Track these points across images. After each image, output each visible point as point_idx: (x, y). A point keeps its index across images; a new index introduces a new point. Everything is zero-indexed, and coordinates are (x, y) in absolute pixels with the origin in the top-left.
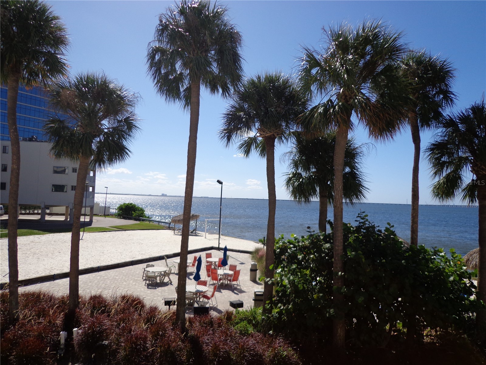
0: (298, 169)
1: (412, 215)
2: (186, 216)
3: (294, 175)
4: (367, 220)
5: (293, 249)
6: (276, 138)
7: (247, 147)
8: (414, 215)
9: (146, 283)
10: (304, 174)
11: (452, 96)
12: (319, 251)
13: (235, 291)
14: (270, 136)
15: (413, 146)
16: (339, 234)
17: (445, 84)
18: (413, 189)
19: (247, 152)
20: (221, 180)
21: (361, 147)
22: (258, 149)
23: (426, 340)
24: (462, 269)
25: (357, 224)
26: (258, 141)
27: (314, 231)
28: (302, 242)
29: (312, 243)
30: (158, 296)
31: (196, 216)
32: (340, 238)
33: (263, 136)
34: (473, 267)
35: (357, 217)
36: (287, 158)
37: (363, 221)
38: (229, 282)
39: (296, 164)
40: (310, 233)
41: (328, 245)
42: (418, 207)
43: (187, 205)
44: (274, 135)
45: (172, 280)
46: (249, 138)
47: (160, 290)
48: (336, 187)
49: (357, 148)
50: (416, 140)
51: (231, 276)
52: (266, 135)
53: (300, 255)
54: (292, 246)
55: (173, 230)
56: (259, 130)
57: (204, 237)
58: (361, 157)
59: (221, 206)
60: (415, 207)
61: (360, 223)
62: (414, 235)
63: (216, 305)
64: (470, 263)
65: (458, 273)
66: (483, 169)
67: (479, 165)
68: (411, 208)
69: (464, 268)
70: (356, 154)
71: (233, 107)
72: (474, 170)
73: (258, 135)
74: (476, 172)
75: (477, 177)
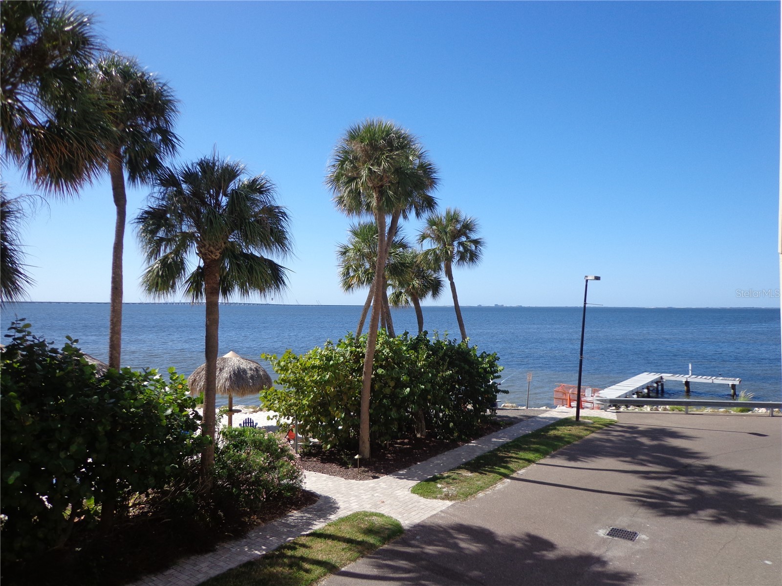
1: (111, 320)
4: (29, 334)
8: (115, 320)
11: (175, 140)
15: (114, 209)
17: (165, 119)
18: (113, 278)
21: (18, 200)
23: (132, 512)
24: (184, 395)
25: (9, 342)
35: (9, 329)
37: (18, 335)
42: (121, 307)
49: (9, 202)
50: (120, 199)
58: (19, 220)
60: (116, 308)
61: (14, 339)
62: (114, 352)
64: (197, 385)
65: (179, 401)
66: (212, 252)
67: (208, 246)
68: (109, 308)
69: (187, 393)
70: (8, 212)
72: (201, 252)
74: (203, 254)
75: (205, 262)
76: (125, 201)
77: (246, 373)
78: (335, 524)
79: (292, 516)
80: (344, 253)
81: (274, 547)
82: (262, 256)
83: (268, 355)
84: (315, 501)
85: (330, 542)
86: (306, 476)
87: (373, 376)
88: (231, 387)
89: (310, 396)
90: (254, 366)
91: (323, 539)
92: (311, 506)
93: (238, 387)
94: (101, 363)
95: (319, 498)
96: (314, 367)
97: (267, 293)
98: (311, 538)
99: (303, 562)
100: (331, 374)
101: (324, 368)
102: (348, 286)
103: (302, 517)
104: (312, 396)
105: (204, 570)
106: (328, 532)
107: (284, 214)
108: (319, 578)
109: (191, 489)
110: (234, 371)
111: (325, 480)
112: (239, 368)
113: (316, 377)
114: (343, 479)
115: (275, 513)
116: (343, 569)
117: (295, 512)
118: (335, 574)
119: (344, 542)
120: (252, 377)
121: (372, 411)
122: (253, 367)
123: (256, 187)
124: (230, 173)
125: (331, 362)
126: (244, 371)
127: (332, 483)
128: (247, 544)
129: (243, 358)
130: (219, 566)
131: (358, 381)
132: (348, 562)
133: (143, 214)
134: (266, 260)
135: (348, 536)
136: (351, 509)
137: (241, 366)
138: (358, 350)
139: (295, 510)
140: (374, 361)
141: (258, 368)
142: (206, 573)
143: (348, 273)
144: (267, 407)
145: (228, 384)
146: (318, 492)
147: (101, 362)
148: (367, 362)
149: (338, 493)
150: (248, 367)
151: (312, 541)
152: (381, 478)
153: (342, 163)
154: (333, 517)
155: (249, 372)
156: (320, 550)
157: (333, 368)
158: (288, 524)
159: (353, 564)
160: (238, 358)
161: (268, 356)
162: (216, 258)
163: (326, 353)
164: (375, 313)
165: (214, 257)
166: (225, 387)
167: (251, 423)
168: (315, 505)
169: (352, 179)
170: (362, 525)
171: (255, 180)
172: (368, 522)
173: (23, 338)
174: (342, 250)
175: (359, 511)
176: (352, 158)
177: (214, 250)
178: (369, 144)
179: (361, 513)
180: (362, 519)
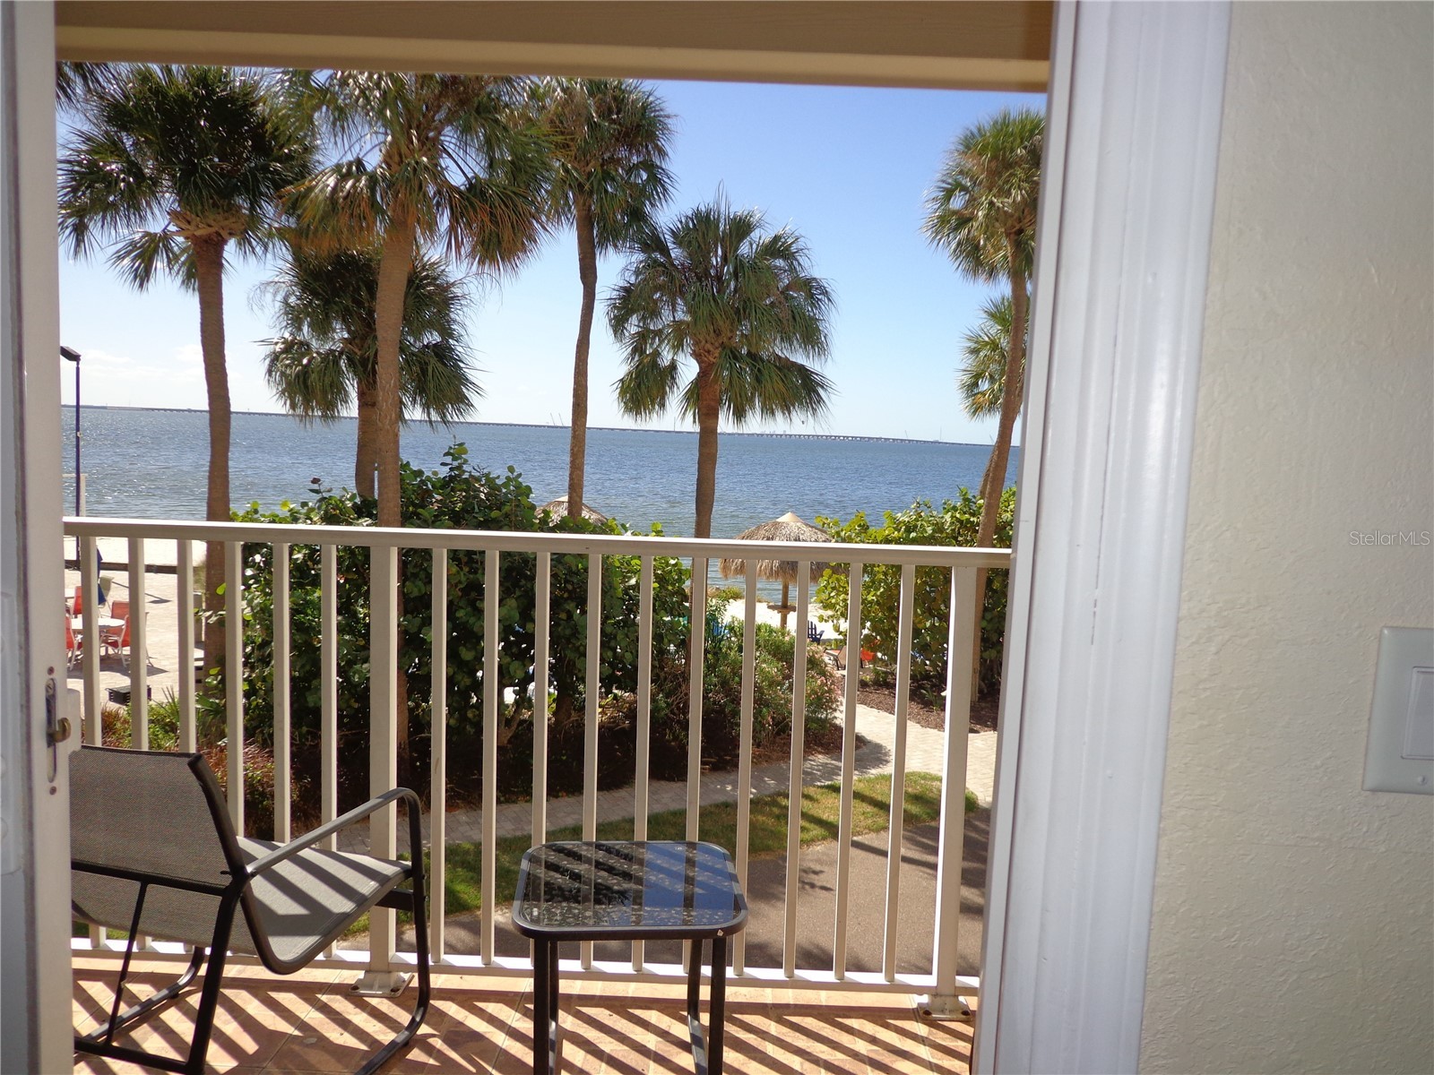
0: (300, 329)
1: (571, 450)
3: (289, 347)
4: (466, 463)
6: (224, 242)
7: (143, 258)
8: (576, 449)
10: (317, 344)
11: (667, 180)
14: (209, 235)
15: (579, 288)
16: (390, 495)
18: (575, 390)
19: (143, 276)
21: (465, 281)
22: (176, 268)
25: (444, 472)
26: (174, 245)
27: (329, 491)
28: (306, 519)
29: (327, 518)
32: (391, 505)
33: (187, 233)
35: (445, 455)
36: (269, 296)
37: (456, 464)
38: (111, 651)
39: (294, 316)
40: (320, 495)
41: (366, 523)
42: (585, 432)
44: (218, 234)
46: (147, 234)
48: (380, 382)
49: (453, 284)
50: (588, 276)
51: (116, 631)
52: (198, 233)
53: (299, 552)
56: (174, 215)
58: (465, 309)
59: (78, 430)
60: (577, 434)
61: (451, 469)
62: (575, 494)
64: (733, 562)
65: (659, 572)
66: (709, 352)
67: (704, 342)
68: (569, 434)
69: (672, 562)
70: (452, 298)
71: (88, 139)
72: (694, 351)
73: (172, 228)
74: (696, 355)
75: (700, 368)
76: (596, 277)
78: (869, 781)
79: (814, 761)
80: (975, 352)
81: (767, 793)
82: (786, 358)
83: (826, 518)
88: (781, 568)
89: (879, 589)
94: (601, 518)
95: (865, 745)
97: (794, 414)
98: (824, 790)
102: (976, 409)
103: (827, 764)
104: (882, 590)
107: (824, 290)
108: (813, 840)
109: (667, 696)
111: (888, 723)
114: (918, 726)
116: (854, 838)
117: (820, 756)
119: (870, 804)
121: (984, 624)
123: (779, 249)
124: (742, 227)
125: (913, 535)
129: (807, 525)
132: (867, 831)
133: (618, 291)
134: (794, 364)
135: (879, 798)
136: (908, 766)
137: (801, 536)
138: (972, 519)
139: (820, 753)
140: (995, 539)
142: (666, 804)
143: (976, 385)
144: (822, 602)
145: (776, 562)
146: (869, 738)
151: (823, 794)
152: (982, 733)
153: (949, 194)
154: (874, 772)
156: (831, 807)
159: (873, 835)
160: (799, 524)
161: (825, 520)
162: (716, 361)
163: (907, 520)
164: (999, 457)
165: (711, 359)
166: (772, 568)
167: (812, 629)
169: (963, 220)
170: (910, 790)
171: (776, 239)
172: (921, 787)
173: (459, 467)
174: (973, 345)
175: (919, 770)
176: (969, 184)
177: (711, 349)
178: (994, 157)
179: (920, 773)
180: (915, 782)
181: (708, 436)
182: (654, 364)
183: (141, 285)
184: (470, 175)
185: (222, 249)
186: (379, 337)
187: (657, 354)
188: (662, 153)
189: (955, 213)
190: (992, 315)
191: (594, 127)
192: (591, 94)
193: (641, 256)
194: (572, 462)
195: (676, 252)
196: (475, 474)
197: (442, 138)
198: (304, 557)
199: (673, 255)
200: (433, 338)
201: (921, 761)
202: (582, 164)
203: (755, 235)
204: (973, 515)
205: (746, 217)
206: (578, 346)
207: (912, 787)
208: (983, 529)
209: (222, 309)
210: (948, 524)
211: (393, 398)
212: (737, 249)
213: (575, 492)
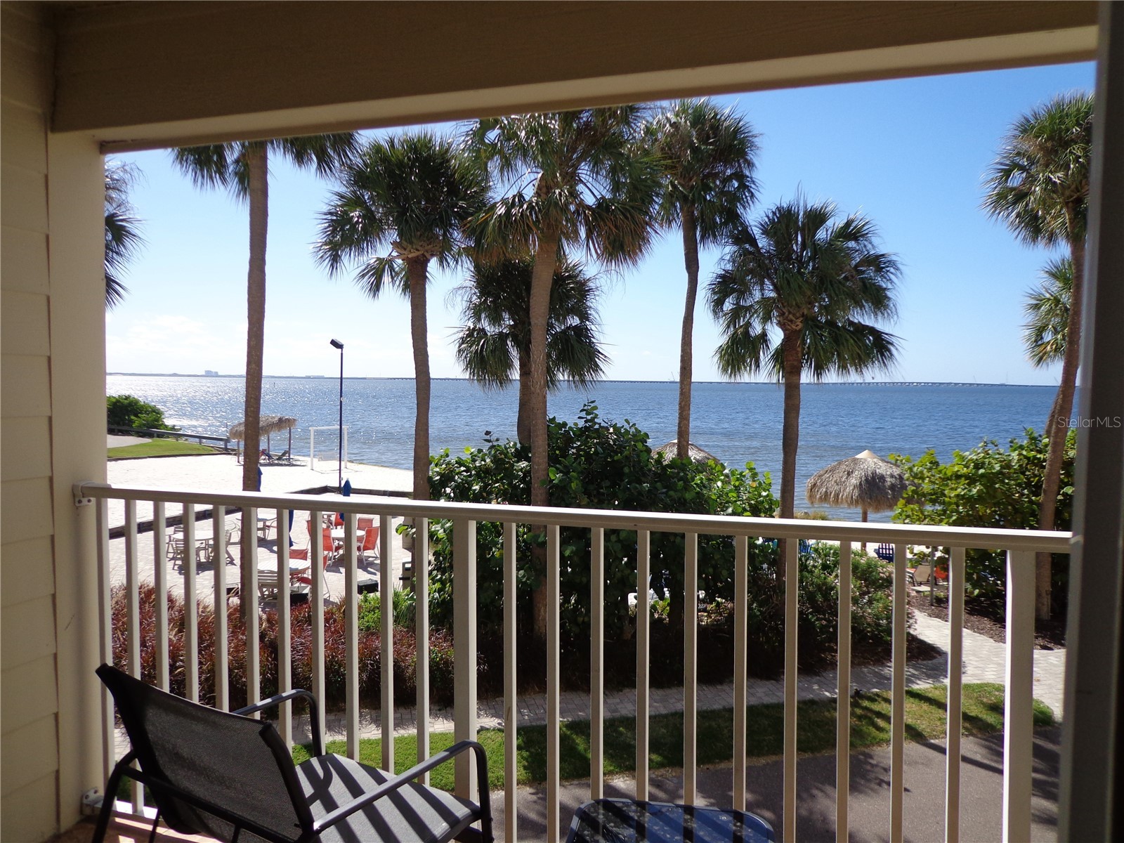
0: (479, 320)
1: (680, 404)
2: (251, 419)
3: (471, 332)
4: (597, 416)
5: (465, 474)
6: (428, 261)
7: (375, 276)
8: (683, 404)
9: (175, 564)
10: (490, 329)
11: (753, 186)
12: (509, 474)
13: (369, 569)
14: (418, 257)
15: (685, 276)
16: (540, 442)
18: (682, 356)
19: (376, 288)
20: (340, 340)
22: (397, 283)
24: (760, 496)
25: (581, 423)
26: (395, 266)
27: (497, 440)
28: (482, 461)
29: (495, 460)
30: (204, 588)
31: (288, 420)
32: (541, 450)
33: (403, 256)
34: (821, 497)
35: (581, 411)
36: (459, 298)
37: (589, 417)
39: (477, 312)
40: (491, 444)
41: (523, 464)
43: (251, 398)
44: (424, 255)
45: (234, 557)
46: (378, 259)
47: (207, 575)
48: (533, 357)
49: (589, 280)
50: (692, 266)
51: (359, 539)
52: (410, 256)
53: (477, 485)
54: (462, 469)
55: (235, 454)
56: (394, 244)
57: (309, 467)
58: (597, 298)
59: (341, 396)
60: (685, 388)
61: (586, 422)
63: (328, 595)
64: (818, 491)
65: (753, 502)
66: (791, 321)
67: (787, 313)
69: (764, 494)
70: (588, 291)
71: (341, 196)
72: (779, 321)
73: (395, 254)
74: (781, 325)
75: (785, 335)
76: (698, 267)
77: (885, 481)
80: (1036, 307)
82: (859, 322)
83: (899, 456)
84: (935, 658)
85: (925, 706)
86: (918, 622)
87: (1060, 497)
88: (861, 498)
90: (896, 471)
91: (917, 700)
92: (925, 662)
93: (871, 498)
94: (707, 456)
95: (940, 655)
96: (958, 477)
97: (864, 370)
99: (878, 718)
100: (982, 488)
101: (972, 480)
102: (1040, 359)
104: (954, 518)
105: (758, 695)
106: (930, 695)
107: (892, 263)
109: (759, 606)
110: (866, 477)
112: (874, 473)
113: (959, 490)
114: (992, 640)
115: (869, 659)
116: (932, 741)
118: (918, 743)
120: (893, 487)
122: (895, 474)
123: (851, 232)
124: (817, 218)
125: (981, 471)
126: (882, 478)
127: (970, 641)
128: (819, 683)
129: (883, 460)
130: (777, 696)
131: (1031, 502)
133: (716, 278)
134: (866, 327)
136: (981, 677)
137: (877, 471)
138: (1038, 456)
140: (1062, 474)
141: (902, 475)
142: (760, 698)
143: (1039, 336)
145: (856, 493)
146: (944, 648)
147: (708, 454)
148: (1049, 476)
149: (974, 655)
150: (888, 473)
152: (1056, 651)
153: (1007, 173)
155: (888, 479)
157: (984, 480)
158: (881, 674)
160: (875, 460)
161: (898, 458)
162: (798, 328)
163: (975, 458)
164: (1063, 400)
165: (794, 327)
166: (852, 497)
168: (930, 662)
169: (1021, 196)
170: (985, 700)
171: (848, 224)
172: (996, 698)
173: (592, 420)
174: (1035, 302)
175: (993, 682)
176: (1026, 164)
177: (794, 319)
178: (1050, 138)
179: (994, 685)
180: (989, 693)
181: (792, 390)
182: (746, 333)
183: (374, 296)
184: (599, 197)
185: (427, 266)
186: (532, 323)
187: (748, 324)
188: (750, 164)
189: (1012, 189)
190: (1054, 275)
191: (695, 150)
192: (693, 125)
193: (735, 248)
194: (681, 414)
195: (762, 242)
196: (603, 424)
197: (580, 171)
198: (480, 488)
199: (760, 245)
200: (574, 321)
201: (995, 673)
202: (687, 180)
203: (829, 223)
204: (1040, 452)
205: (822, 208)
206: (684, 322)
207: (987, 697)
208: (1050, 465)
209: (425, 309)
210: (1016, 461)
211: (542, 369)
212: (814, 235)
213: (683, 437)
